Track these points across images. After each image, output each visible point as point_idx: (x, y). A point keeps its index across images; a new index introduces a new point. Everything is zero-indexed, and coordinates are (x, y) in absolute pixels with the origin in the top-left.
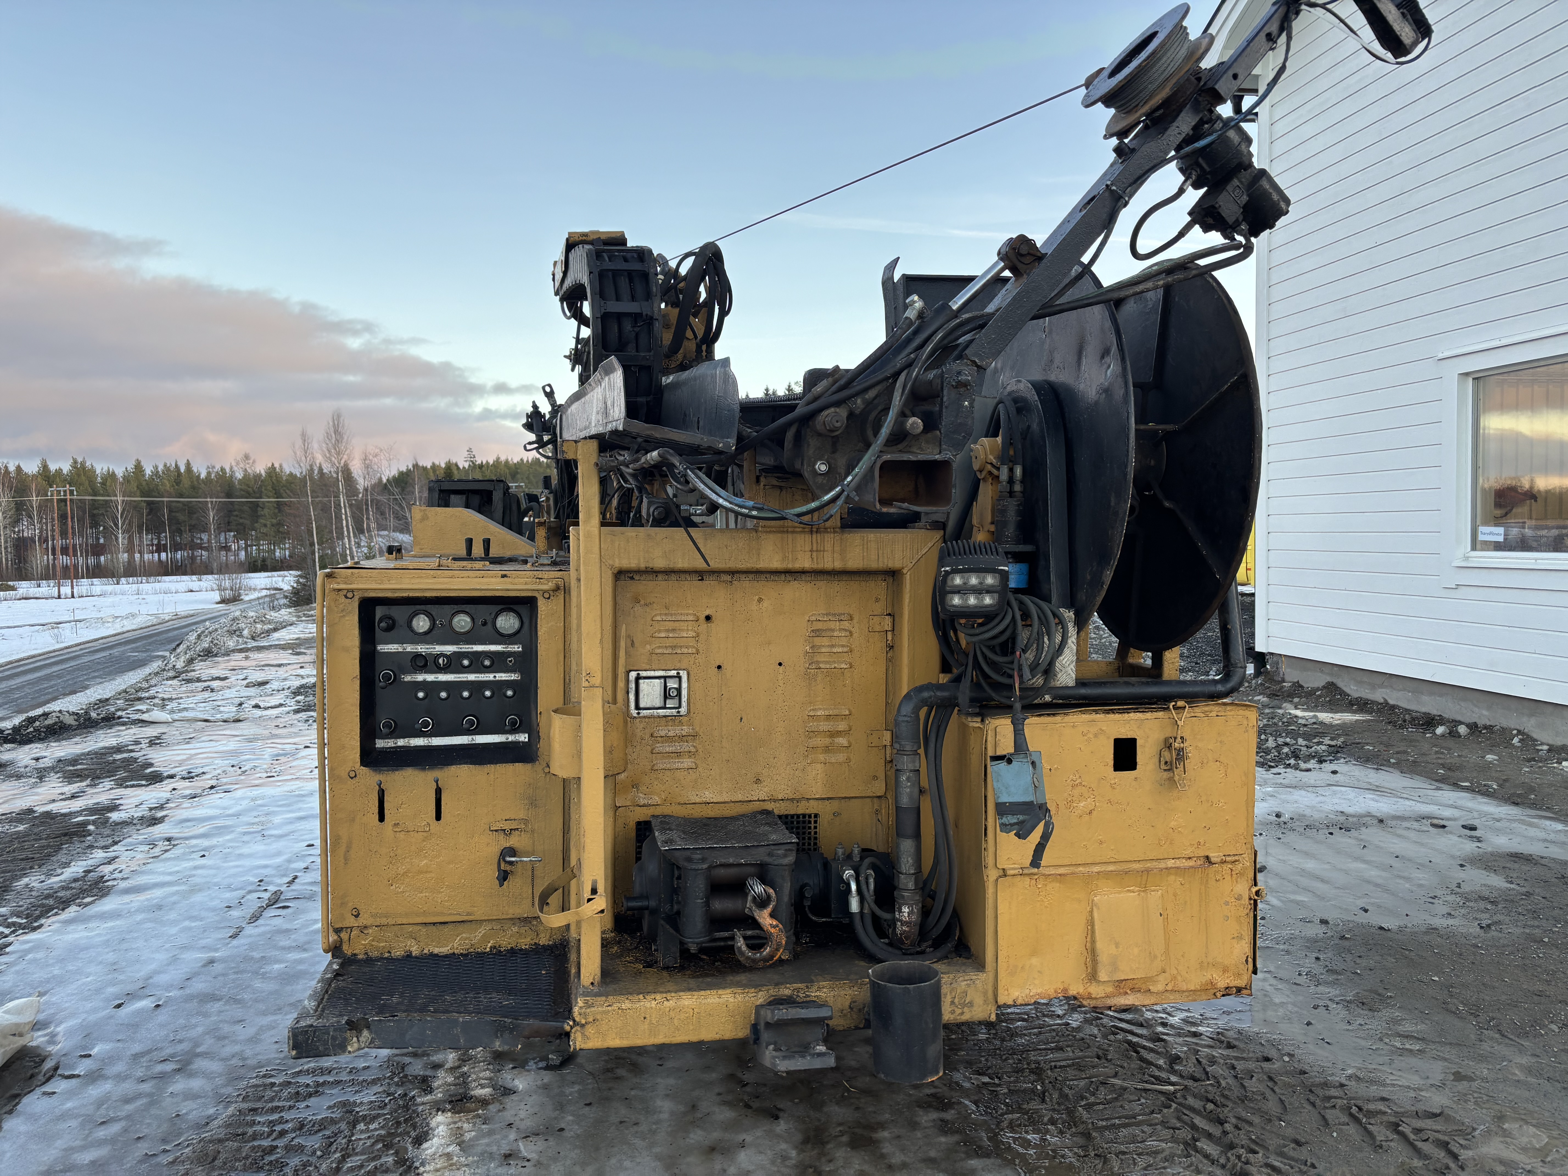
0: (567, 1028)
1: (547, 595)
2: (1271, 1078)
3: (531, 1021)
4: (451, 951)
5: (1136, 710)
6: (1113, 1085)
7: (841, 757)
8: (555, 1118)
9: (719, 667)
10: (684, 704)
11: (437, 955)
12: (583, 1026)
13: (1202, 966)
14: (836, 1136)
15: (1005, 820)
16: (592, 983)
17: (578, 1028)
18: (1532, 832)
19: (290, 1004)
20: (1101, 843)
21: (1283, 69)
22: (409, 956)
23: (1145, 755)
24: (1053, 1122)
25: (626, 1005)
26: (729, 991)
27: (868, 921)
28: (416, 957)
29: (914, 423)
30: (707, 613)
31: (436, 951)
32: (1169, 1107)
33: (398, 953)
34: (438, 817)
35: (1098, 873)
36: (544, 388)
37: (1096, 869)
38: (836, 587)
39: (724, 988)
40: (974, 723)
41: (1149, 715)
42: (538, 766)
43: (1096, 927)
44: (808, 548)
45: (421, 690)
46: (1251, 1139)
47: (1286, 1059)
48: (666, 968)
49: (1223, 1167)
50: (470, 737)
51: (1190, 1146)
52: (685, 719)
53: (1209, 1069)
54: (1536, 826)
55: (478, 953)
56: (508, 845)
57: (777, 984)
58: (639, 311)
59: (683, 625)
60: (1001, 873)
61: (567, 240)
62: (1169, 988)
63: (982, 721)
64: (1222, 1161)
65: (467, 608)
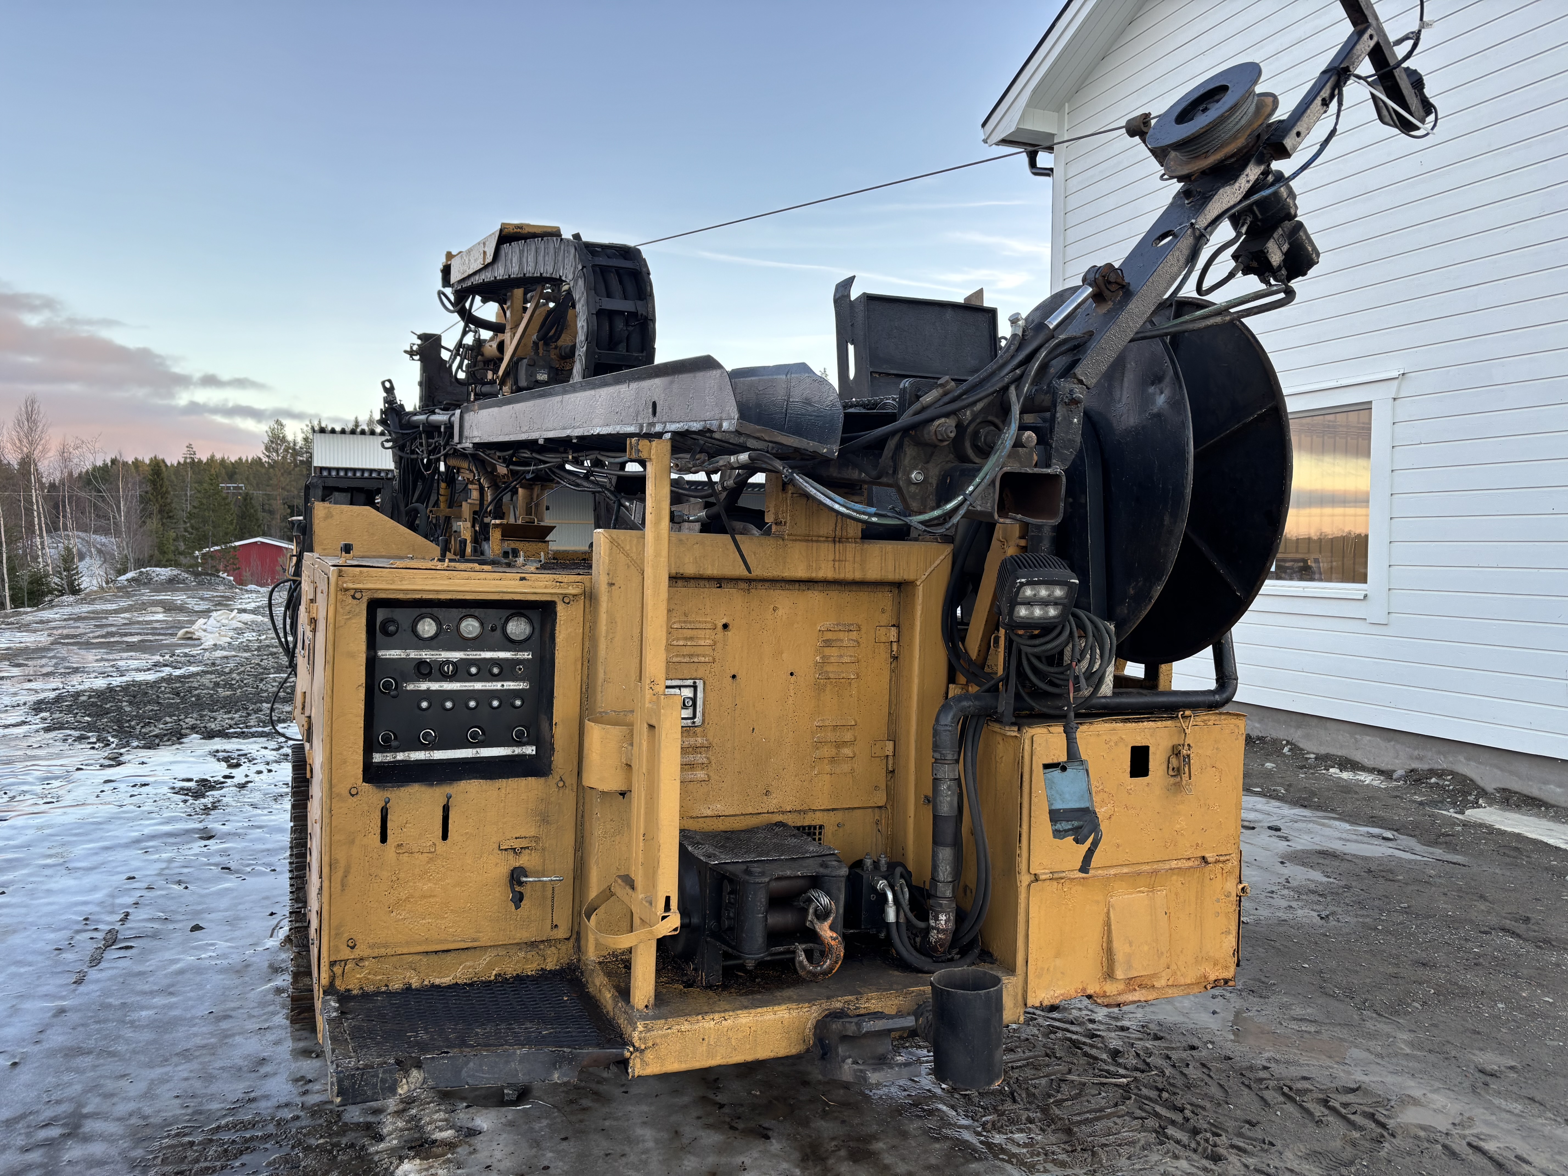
0: (627, 1054)
1: (566, 600)
2: (1203, 1065)
3: (591, 1050)
4: (454, 982)
5: (1148, 720)
6: (1072, 1081)
7: (846, 767)
8: (535, 1156)
9: (734, 677)
10: (699, 714)
11: (439, 986)
12: (642, 1051)
13: (1198, 961)
14: (833, 1151)
15: (1058, 826)
16: (646, 1006)
17: (638, 1054)
18: (1327, 831)
19: (177, 1054)
20: (1118, 846)
21: (1333, 133)
22: (408, 989)
23: (1156, 762)
24: (1030, 1121)
25: (685, 1026)
26: (784, 1007)
27: (903, 929)
28: (417, 990)
29: (1029, 437)
30: (724, 621)
31: (437, 981)
32: (1130, 1098)
33: (396, 986)
34: (445, 837)
35: (1115, 875)
36: (383, 383)
37: (1112, 871)
38: (846, 597)
39: (779, 1004)
40: (1012, 732)
41: (1159, 724)
42: (552, 780)
43: (1113, 927)
44: (831, 557)
45: (425, 699)
46: (1209, 1123)
47: (1210, 1046)
48: (710, 987)
49: (1195, 1151)
50: (475, 751)
51: (1161, 1133)
52: (698, 730)
53: (1148, 1060)
54: (1330, 826)
55: (482, 982)
56: (517, 865)
57: (828, 998)
58: (633, 310)
59: (701, 633)
60: (1033, 878)
61: (501, 230)
62: (1170, 983)
63: (1019, 730)
64: (1193, 1145)
65: (477, 612)
